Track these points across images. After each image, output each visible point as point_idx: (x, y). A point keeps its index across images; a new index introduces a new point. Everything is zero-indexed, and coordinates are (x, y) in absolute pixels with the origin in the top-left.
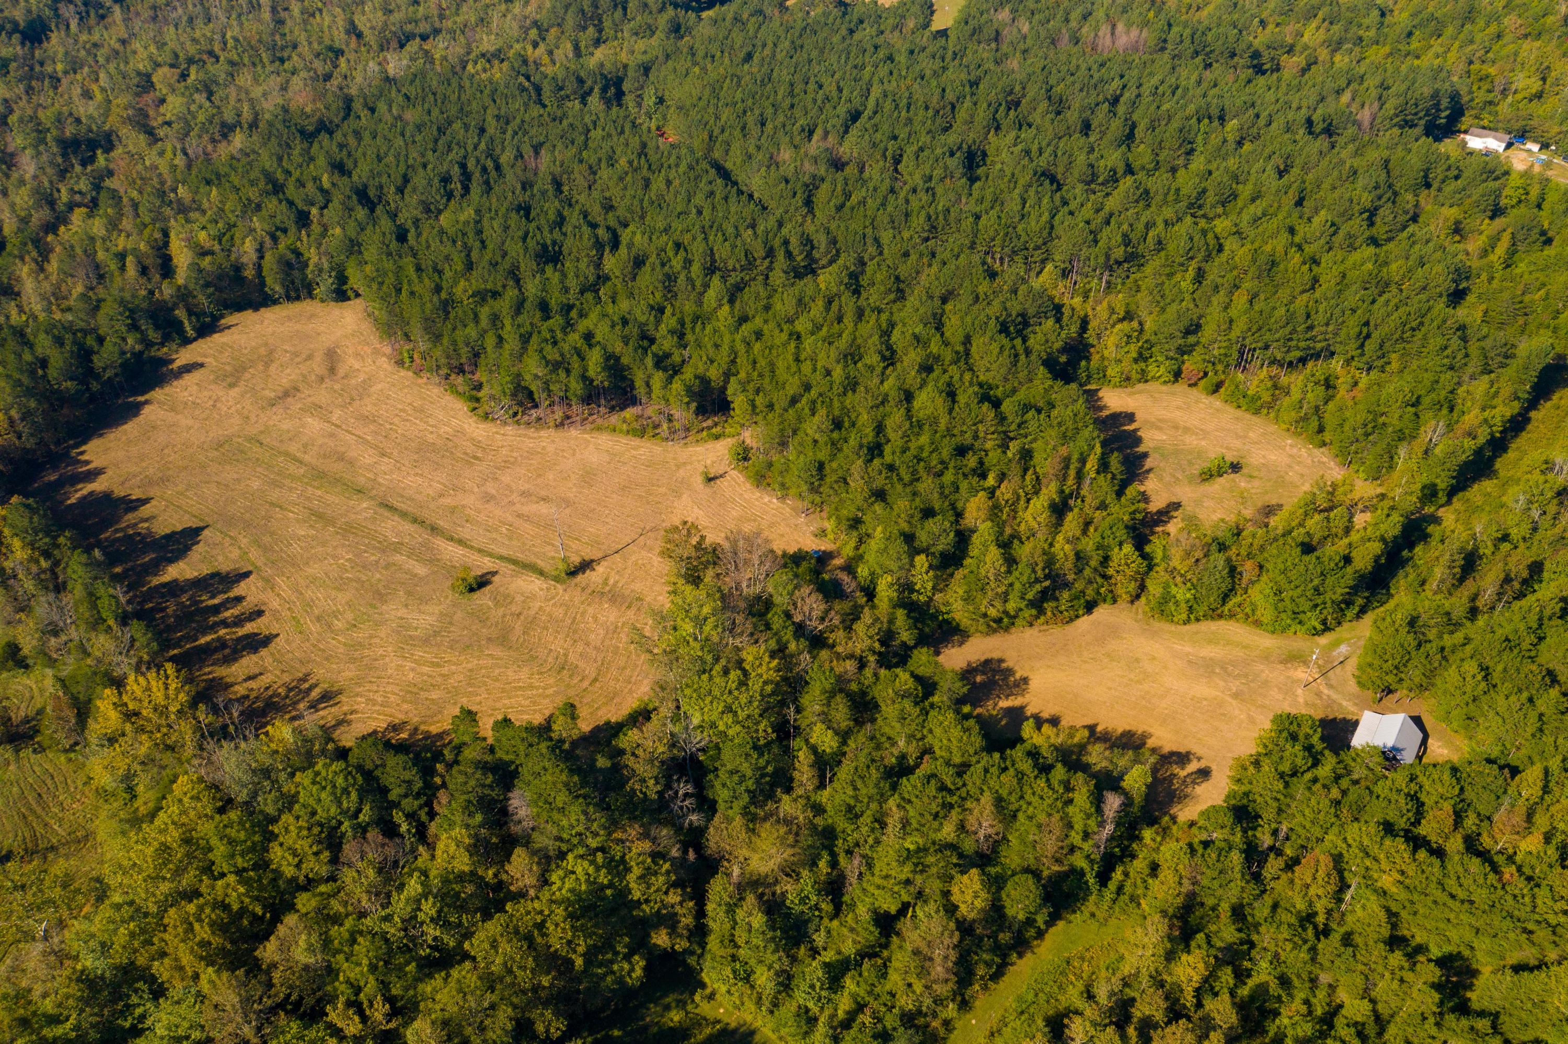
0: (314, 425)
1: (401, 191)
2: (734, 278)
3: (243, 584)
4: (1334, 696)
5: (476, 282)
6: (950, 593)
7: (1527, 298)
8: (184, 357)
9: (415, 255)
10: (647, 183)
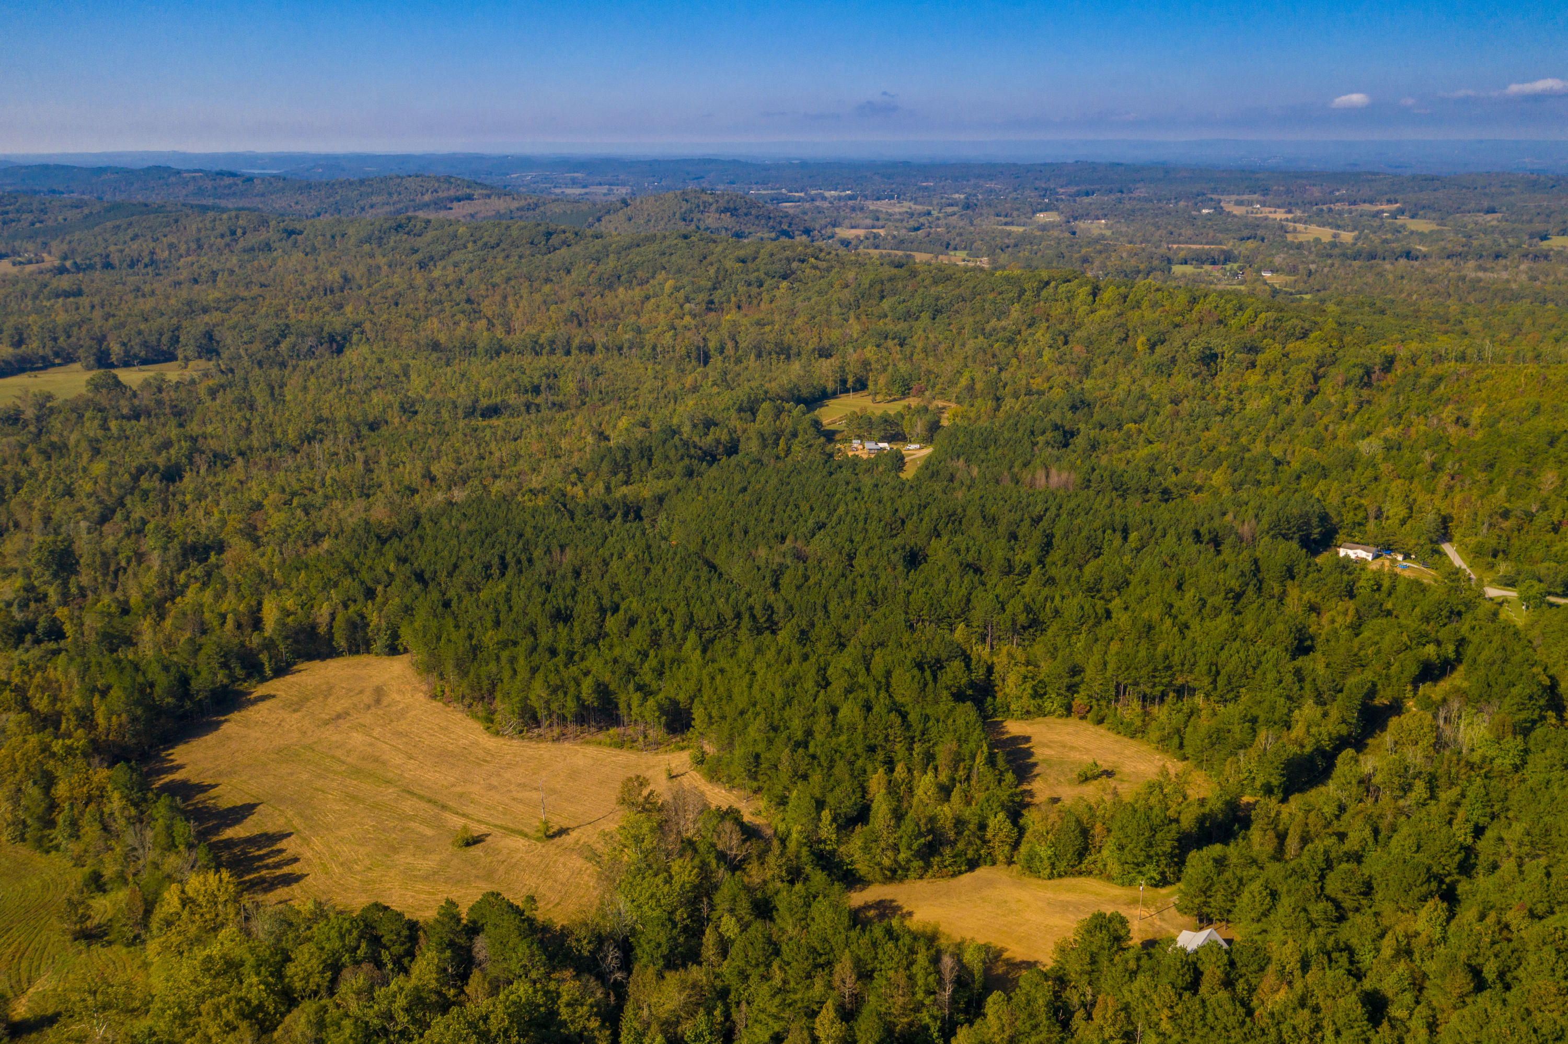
0: (357, 738)
1: (450, 575)
2: (706, 636)
3: (285, 841)
4: (1164, 925)
5: (501, 635)
6: (851, 845)
7: (1362, 653)
8: (261, 690)
9: (455, 618)
10: (648, 571)
